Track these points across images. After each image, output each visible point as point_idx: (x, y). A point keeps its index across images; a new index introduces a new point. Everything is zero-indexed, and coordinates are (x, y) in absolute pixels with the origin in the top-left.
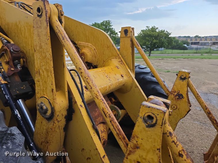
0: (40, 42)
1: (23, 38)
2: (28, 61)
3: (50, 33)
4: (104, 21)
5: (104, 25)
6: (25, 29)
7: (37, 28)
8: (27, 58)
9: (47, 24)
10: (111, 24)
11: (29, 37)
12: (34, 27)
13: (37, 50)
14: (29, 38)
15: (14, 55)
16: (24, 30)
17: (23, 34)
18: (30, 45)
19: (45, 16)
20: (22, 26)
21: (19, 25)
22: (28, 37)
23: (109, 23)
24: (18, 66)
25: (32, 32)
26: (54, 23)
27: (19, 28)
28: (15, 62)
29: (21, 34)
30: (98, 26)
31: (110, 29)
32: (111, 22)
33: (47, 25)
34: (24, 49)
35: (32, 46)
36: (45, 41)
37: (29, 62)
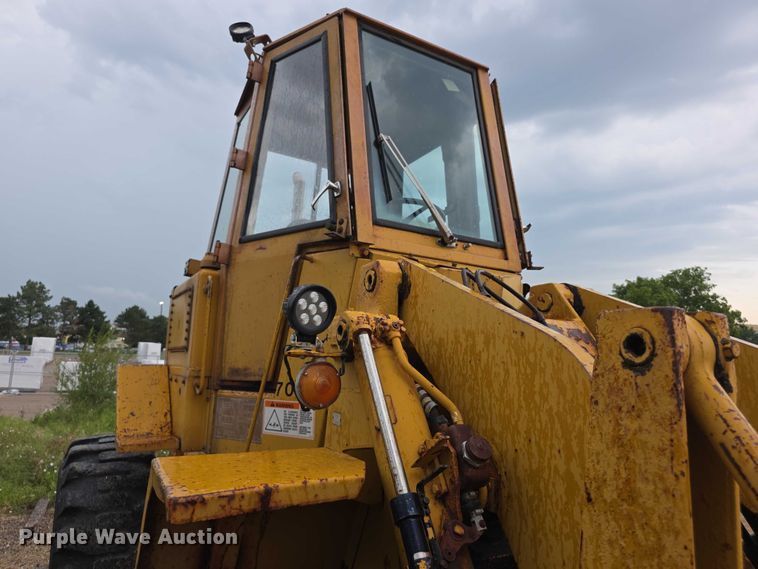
0: (622, 471)
1: (493, 401)
2: (505, 492)
3: (690, 444)
4: (675, 273)
5: (676, 285)
6: (507, 372)
7: (616, 411)
8: (504, 478)
9: (679, 405)
10: (706, 282)
11: (523, 404)
12: (596, 403)
13: (605, 501)
14: (520, 407)
15: (470, 472)
16: (502, 373)
17: (496, 386)
18: (523, 434)
19: (671, 374)
20: (494, 357)
21: (484, 356)
22: (516, 403)
23: (699, 276)
24: (477, 515)
25: (537, 389)
26: (707, 398)
27: (482, 365)
28: (468, 497)
29: (490, 385)
30: (650, 289)
31: (705, 298)
32: (705, 275)
33: (680, 411)
34: (493, 440)
35: (533, 440)
36: (662, 478)
37: (509, 497)
